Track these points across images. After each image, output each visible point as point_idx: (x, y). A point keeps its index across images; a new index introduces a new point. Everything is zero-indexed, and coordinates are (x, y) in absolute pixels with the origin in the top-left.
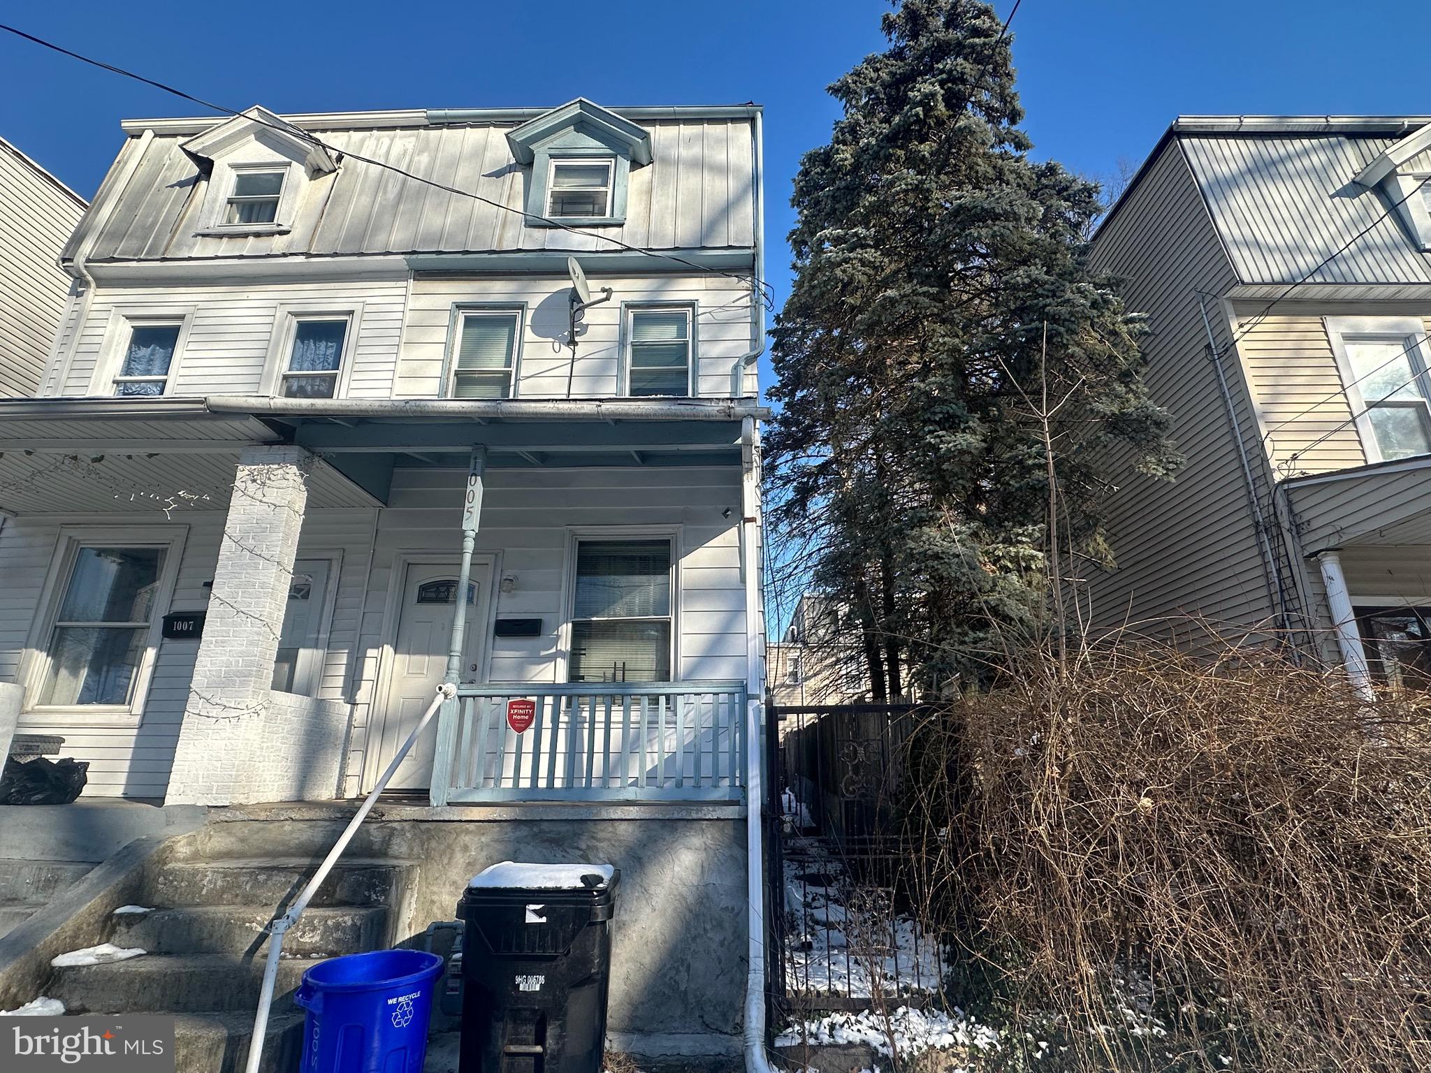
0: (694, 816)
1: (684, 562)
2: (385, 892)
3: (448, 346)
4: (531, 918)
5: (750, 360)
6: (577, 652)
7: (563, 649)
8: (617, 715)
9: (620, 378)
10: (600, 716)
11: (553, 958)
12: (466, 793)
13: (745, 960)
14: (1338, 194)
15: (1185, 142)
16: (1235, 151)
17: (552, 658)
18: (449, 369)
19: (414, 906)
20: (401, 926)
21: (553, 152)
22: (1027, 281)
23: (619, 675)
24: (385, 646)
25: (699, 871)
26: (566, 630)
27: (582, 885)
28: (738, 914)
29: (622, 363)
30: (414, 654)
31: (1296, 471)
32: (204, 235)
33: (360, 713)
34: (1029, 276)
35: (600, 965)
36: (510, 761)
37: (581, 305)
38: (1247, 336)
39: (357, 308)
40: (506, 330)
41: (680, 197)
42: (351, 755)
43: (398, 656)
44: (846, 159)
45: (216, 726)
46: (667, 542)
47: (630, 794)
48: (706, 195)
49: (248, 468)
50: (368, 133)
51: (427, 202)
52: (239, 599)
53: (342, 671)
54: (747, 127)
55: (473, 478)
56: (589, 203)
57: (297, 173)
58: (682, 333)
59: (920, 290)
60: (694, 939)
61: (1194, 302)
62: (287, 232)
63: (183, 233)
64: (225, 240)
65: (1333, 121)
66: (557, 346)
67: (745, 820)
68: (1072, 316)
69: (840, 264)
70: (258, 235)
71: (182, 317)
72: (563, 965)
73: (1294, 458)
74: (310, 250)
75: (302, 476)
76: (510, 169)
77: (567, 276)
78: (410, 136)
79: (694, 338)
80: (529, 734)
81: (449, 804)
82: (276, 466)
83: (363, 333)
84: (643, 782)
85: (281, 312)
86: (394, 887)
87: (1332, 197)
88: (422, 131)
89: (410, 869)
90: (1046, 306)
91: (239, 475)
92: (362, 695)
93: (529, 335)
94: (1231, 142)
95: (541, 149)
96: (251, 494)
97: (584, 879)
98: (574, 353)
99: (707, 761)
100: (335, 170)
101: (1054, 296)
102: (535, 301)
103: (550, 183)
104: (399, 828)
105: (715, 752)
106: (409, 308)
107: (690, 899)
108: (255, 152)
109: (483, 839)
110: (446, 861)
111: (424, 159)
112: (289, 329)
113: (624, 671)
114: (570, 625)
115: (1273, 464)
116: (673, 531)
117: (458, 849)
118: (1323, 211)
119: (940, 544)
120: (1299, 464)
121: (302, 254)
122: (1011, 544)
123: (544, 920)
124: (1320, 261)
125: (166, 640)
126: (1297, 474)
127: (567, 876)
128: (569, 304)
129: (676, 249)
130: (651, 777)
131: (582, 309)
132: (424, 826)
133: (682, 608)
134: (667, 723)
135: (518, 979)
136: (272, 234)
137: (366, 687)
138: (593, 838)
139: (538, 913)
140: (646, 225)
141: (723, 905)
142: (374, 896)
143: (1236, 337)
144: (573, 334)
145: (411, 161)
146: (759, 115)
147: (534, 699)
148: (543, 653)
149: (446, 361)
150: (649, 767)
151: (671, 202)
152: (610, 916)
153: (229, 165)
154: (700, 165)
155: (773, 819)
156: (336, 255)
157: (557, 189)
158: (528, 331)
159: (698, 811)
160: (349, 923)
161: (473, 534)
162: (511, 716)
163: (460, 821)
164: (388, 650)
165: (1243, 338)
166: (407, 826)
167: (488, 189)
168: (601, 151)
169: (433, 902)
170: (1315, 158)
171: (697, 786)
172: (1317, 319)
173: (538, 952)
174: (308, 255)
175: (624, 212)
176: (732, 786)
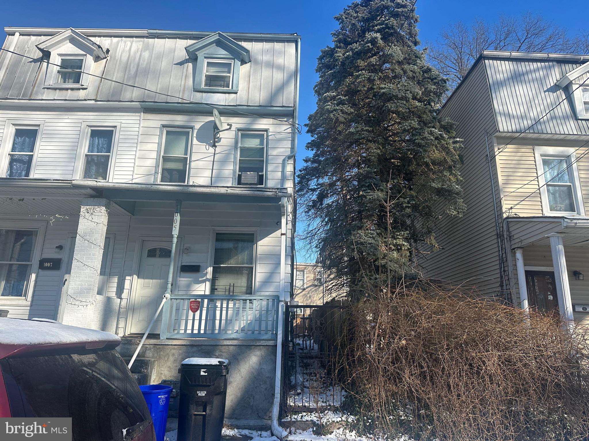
0: (258, 344)
1: (260, 243)
2: (146, 369)
3: (159, 144)
4: (202, 373)
5: (289, 158)
6: (214, 279)
7: (209, 278)
8: (231, 305)
9: (235, 163)
10: (225, 305)
11: (209, 386)
12: (174, 335)
13: (273, 395)
14: (548, 90)
15: (487, 61)
16: (508, 67)
17: (204, 281)
18: (160, 155)
19: (155, 374)
20: (151, 381)
21: (206, 56)
22: (409, 127)
23: (232, 288)
24: (134, 276)
25: (259, 363)
26: (210, 270)
27: (219, 364)
28: (272, 379)
29: (236, 155)
30: (146, 279)
31: (512, 214)
32: (48, 88)
33: (124, 302)
34: (410, 126)
35: (224, 389)
36: (183, 322)
37: (219, 131)
38: (501, 154)
39: (118, 125)
40: (184, 138)
41: (262, 80)
42: (120, 319)
43: (139, 280)
44: (340, 56)
45: (78, 308)
46: (253, 234)
47: (234, 336)
48: (274, 79)
49: (85, 207)
50: (120, 39)
51: (149, 76)
52: (85, 260)
53: (115, 285)
54: (294, 45)
55: (176, 214)
56: (222, 81)
57: (90, 59)
58: (262, 143)
59: (365, 129)
60: (256, 388)
61: (484, 136)
62: (86, 89)
63: (38, 87)
64: (58, 91)
65: (551, 55)
66: (207, 147)
67: (276, 346)
68: (426, 144)
69: (332, 112)
70: (72, 89)
71: (39, 126)
72: (212, 388)
73: (511, 208)
74: (97, 98)
75: (107, 211)
76: (186, 61)
77: (212, 115)
78: (139, 42)
79: (267, 146)
80: (198, 313)
81: (167, 339)
82: (97, 207)
83: (121, 137)
84: (240, 331)
85: (84, 125)
86: (150, 367)
87: (545, 92)
88: (145, 39)
89: (154, 361)
90: (415, 140)
91: (82, 210)
92: (124, 295)
93: (195, 141)
94: (507, 62)
95: (201, 54)
96: (87, 218)
97: (219, 362)
98: (215, 151)
99: (263, 324)
100: (106, 58)
101: (420, 135)
102: (198, 126)
103: (205, 71)
104: (149, 347)
105: (267, 321)
106: (142, 126)
107: (255, 374)
108: (69, 48)
109: (180, 352)
110: (166, 359)
111: (146, 54)
112: (87, 133)
113: (234, 287)
114: (212, 268)
115: (504, 210)
116: (256, 230)
117: (170, 355)
118: (540, 98)
119: (365, 239)
120: (513, 210)
121: (93, 100)
122: (395, 239)
123: (206, 374)
124: (534, 122)
125: (40, 270)
126: (512, 215)
127: (214, 361)
128: (213, 130)
129: (260, 106)
130: (243, 330)
131: (218, 133)
132: (158, 347)
133: (258, 262)
134: (249, 308)
135: (198, 392)
136: (79, 89)
137: (126, 292)
138: (221, 351)
139: (205, 372)
140: (247, 94)
141: (267, 375)
142: (143, 370)
143: (496, 154)
144: (215, 142)
145: (141, 55)
146: (299, 40)
147: (200, 300)
148: (200, 279)
149: (159, 152)
150: (242, 326)
151: (258, 83)
152: (228, 374)
153: (58, 54)
154: (271, 65)
155: (286, 346)
156: (108, 101)
157: (207, 74)
158: (195, 139)
159: (259, 342)
160: (137, 378)
161: (176, 236)
162: (190, 307)
163: (172, 345)
164: (135, 278)
165: (499, 154)
166: (152, 346)
167: (177, 71)
168: (228, 57)
169: (161, 374)
170: (541, 73)
171: (260, 333)
172: (531, 147)
173: (204, 384)
174: (96, 100)
175: (237, 87)
176: (272, 333)
